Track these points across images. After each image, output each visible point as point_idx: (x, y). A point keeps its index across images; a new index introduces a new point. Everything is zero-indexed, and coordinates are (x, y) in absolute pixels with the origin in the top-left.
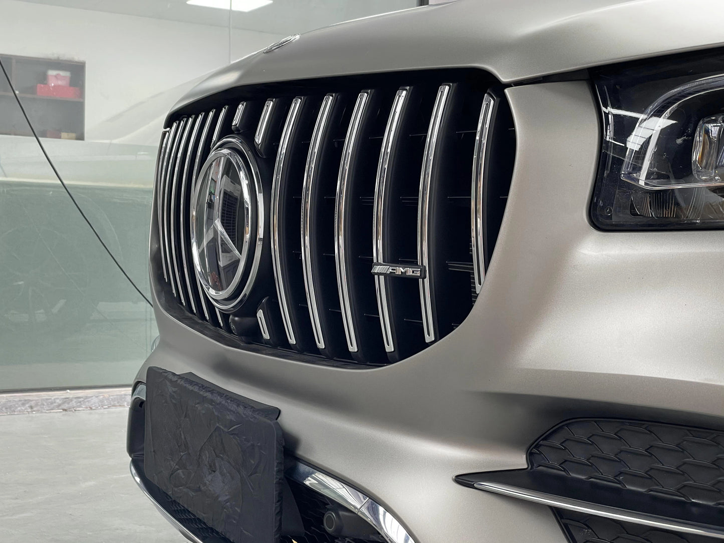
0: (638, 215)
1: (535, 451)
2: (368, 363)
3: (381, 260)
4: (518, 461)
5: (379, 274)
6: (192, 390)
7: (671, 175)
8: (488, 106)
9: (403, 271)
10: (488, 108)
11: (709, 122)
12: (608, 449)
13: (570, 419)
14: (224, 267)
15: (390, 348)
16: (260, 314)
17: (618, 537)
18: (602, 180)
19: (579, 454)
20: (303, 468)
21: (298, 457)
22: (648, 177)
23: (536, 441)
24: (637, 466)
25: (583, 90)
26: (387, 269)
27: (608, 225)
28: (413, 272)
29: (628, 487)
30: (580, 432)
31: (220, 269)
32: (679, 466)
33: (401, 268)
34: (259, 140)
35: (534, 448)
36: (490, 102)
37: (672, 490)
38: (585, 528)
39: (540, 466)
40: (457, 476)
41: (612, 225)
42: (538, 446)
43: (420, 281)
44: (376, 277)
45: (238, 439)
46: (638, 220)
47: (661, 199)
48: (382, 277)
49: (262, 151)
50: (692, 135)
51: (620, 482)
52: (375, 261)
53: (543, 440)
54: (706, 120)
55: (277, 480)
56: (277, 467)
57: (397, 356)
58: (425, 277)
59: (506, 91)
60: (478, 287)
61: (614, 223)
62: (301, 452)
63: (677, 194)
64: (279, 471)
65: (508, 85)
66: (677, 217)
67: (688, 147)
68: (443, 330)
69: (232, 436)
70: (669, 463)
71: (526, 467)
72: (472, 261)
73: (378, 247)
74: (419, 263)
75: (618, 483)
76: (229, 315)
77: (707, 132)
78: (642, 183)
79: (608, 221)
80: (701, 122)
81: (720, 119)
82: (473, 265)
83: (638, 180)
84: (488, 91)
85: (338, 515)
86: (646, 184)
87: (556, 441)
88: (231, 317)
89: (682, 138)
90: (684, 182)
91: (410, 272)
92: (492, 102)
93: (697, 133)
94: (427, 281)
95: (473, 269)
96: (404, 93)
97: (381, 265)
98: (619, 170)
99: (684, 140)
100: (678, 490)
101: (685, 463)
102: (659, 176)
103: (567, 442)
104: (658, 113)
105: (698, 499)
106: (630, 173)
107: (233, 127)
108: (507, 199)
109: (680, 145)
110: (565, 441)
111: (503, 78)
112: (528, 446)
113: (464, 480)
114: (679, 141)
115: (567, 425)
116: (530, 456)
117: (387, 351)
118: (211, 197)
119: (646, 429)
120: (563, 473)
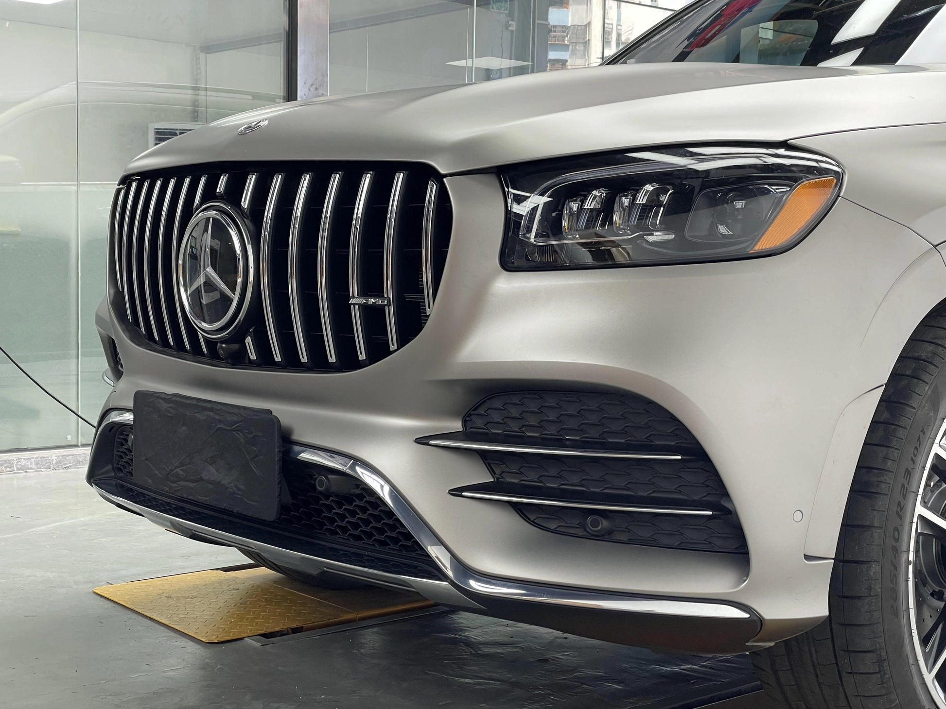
0: (530, 261)
1: (468, 418)
2: (343, 370)
3: (356, 295)
4: (457, 425)
5: (354, 305)
6: (190, 403)
7: (551, 235)
8: (432, 188)
9: (373, 301)
10: (432, 190)
11: (572, 201)
12: (514, 412)
13: (490, 395)
14: (206, 304)
15: (362, 357)
16: (249, 340)
17: (523, 467)
18: (508, 239)
19: (496, 417)
20: (297, 448)
21: (292, 440)
22: (536, 237)
23: (468, 412)
24: (533, 420)
25: (493, 180)
26: (362, 301)
27: (513, 267)
28: (381, 302)
29: (528, 434)
30: (497, 403)
31: (203, 306)
32: (559, 417)
33: (372, 300)
34: (245, 204)
35: (467, 416)
36: (433, 186)
37: (555, 433)
38: (501, 464)
39: (471, 428)
40: (416, 439)
41: (515, 268)
42: (469, 416)
43: (387, 308)
44: (352, 307)
45: (241, 434)
46: (532, 264)
47: (543, 249)
48: (357, 307)
49: (248, 213)
50: (562, 211)
51: (523, 432)
52: (351, 295)
53: (473, 411)
54: (571, 200)
55: (278, 458)
56: (278, 448)
57: (367, 362)
58: (390, 305)
59: (445, 180)
60: (428, 312)
61: (515, 266)
62: (295, 437)
63: (555, 246)
64: (279, 452)
65: (446, 176)
66: (555, 261)
67: (560, 218)
68: (403, 341)
69: (234, 432)
70: (552, 416)
71: (462, 430)
72: (423, 293)
73: (354, 286)
74: (386, 296)
75: (521, 433)
76: (217, 343)
77: (571, 208)
78: (532, 240)
79: (513, 265)
80: (567, 202)
81: (579, 199)
82: (424, 296)
83: (530, 238)
84: (432, 179)
85: (327, 479)
86: (535, 241)
87: (481, 411)
88: (219, 345)
89: (556, 213)
90: (558, 239)
91: (379, 302)
92: (435, 186)
93: (565, 209)
94: (391, 307)
95: (424, 299)
96: (369, 175)
97: (356, 298)
98: (518, 232)
99: (557, 214)
100: (558, 432)
101: (562, 415)
102: (543, 236)
103: (488, 411)
104: (542, 194)
105: (570, 436)
106: (524, 234)
107: (217, 194)
108: (447, 251)
109: (555, 216)
110: (487, 410)
111: (442, 170)
112: (463, 416)
113: (422, 441)
114: (554, 214)
115: (489, 399)
116: (465, 423)
117: (360, 359)
118: (192, 250)
119: (538, 395)
120: (487, 431)
